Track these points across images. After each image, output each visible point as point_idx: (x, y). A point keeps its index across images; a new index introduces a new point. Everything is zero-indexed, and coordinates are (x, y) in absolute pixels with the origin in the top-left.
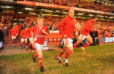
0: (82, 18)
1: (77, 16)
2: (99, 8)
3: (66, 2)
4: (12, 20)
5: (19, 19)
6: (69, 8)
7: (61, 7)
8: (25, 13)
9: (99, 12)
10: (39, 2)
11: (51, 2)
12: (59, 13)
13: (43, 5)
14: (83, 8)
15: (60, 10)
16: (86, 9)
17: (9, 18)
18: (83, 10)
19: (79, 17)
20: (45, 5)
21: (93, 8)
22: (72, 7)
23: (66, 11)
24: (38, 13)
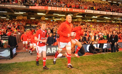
0: (97, 21)
1: (91, 19)
2: (116, 9)
3: (79, 5)
4: (25, 26)
5: (32, 25)
7: (74, 10)
8: (37, 19)
9: (116, 14)
10: (51, 6)
11: (63, 6)
13: (56, 9)
14: (98, 10)
15: (73, 14)
16: (101, 12)
17: (22, 24)
18: (98, 12)
19: (93, 21)
20: (58, 9)
22: (85, 10)
23: (79, 15)
24: (51, 17)
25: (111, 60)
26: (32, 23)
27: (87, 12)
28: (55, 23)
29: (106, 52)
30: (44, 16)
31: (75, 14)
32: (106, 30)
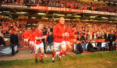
0: (95, 21)
1: (89, 19)
2: (113, 10)
3: (78, 5)
4: (26, 25)
5: (32, 24)
6: (81, 11)
7: (73, 10)
8: (38, 18)
9: (113, 14)
10: (51, 6)
11: (62, 6)
12: (70, 17)
13: (55, 10)
14: (96, 10)
15: (71, 14)
16: (99, 12)
17: (24, 23)
18: (96, 12)
19: (91, 20)
20: (57, 9)
21: (107, 10)
22: (84, 10)
23: (78, 15)
24: (50, 17)
25: (109, 59)
26: (33, 22)
27: (85, 12)
28: (55, 22)
29: (104, 50)
30: (44, 16)
31: (73, 14)
32: (104, 30)
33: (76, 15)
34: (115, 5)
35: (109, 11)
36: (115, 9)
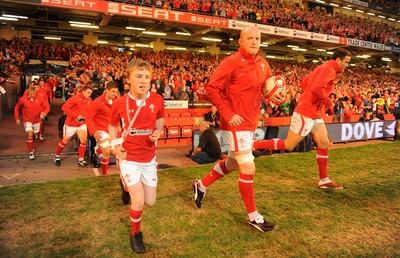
0: (268, 57)
2: (323, 23)
3: (212, 3)
4: (22, 65)
5: (48, 62)
6: (221, 23)
7: (194, 19)
8: (69, 40)
9: (322, 37)
10: (119, 1)
11: (159, 3)
12: (187, 41)
13: (134, 13)
14: (270, 22)
15: (190, 31)
16: (278, 28)
17: (14, 57)
18: (271, 30)
20: (141, 12)
21: (303, 24)
22: (231, 22)
23: (212, 34)
24: (117, 38)
26: (50, 55)
27: (236, 28)
28: (132, 57)
31: (197, 33)
32: (292, 87)
33: (207, 35)
34: (330, 9)
35: (309, 27)
36: (327, 22)
